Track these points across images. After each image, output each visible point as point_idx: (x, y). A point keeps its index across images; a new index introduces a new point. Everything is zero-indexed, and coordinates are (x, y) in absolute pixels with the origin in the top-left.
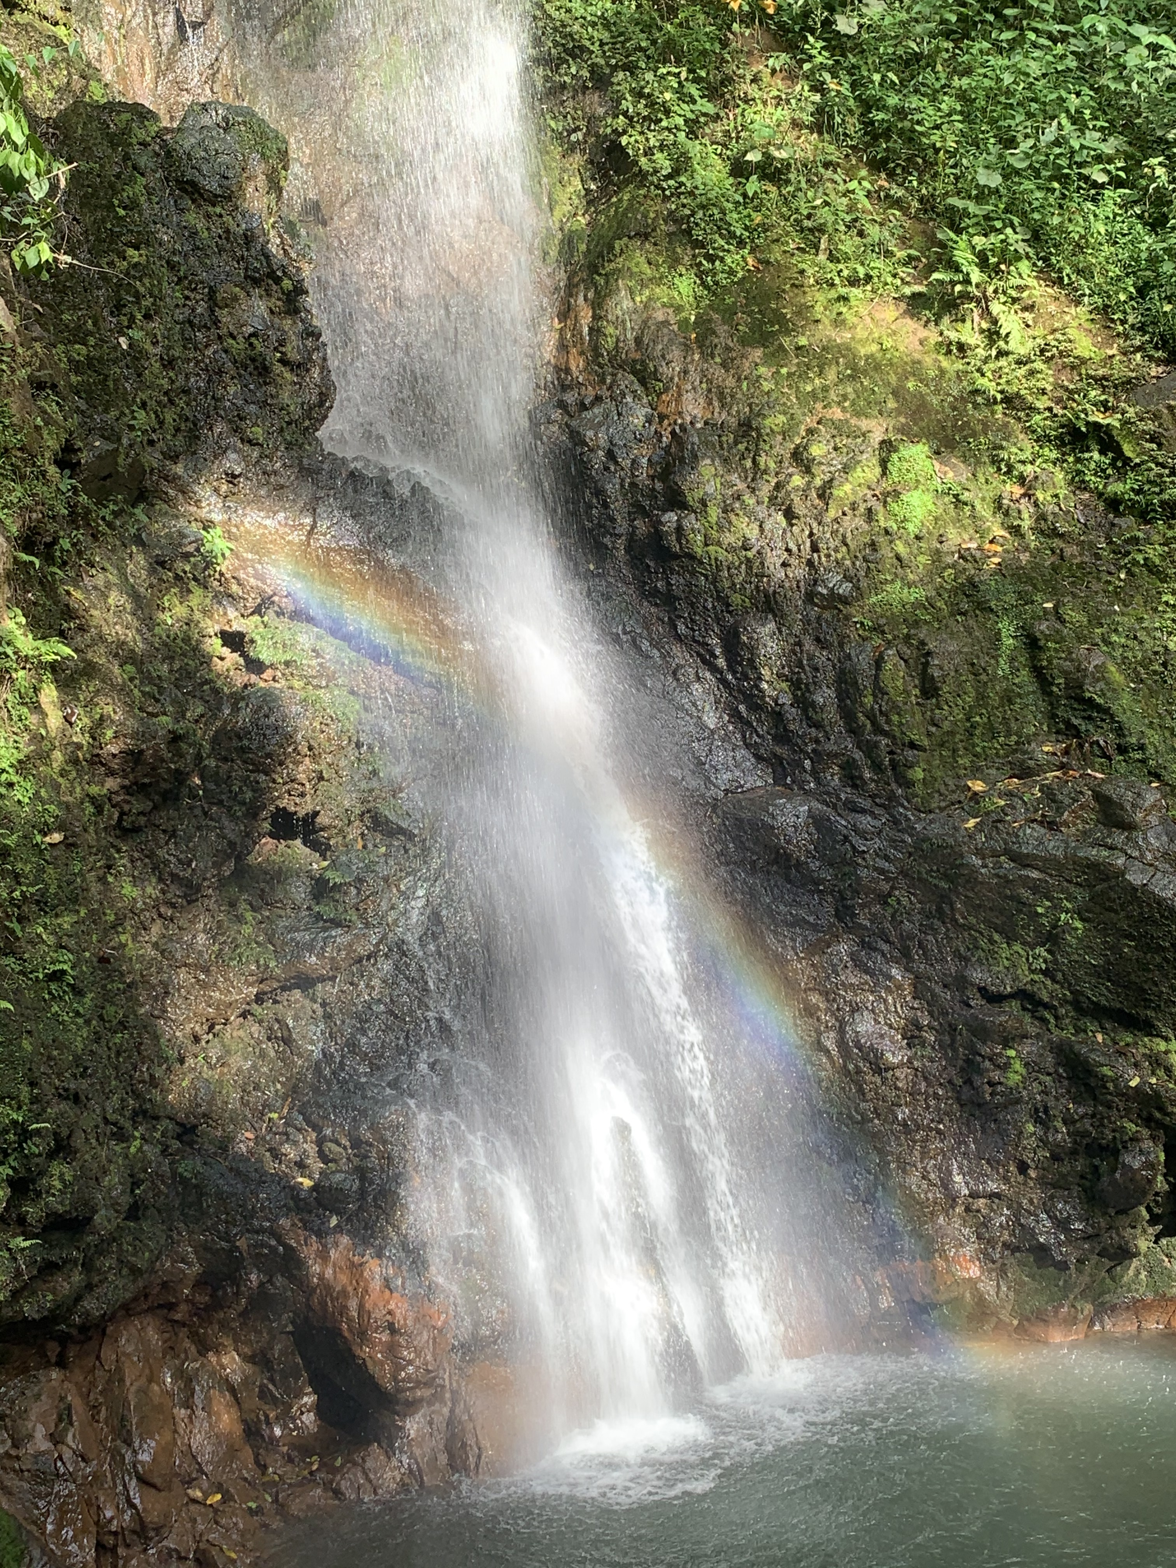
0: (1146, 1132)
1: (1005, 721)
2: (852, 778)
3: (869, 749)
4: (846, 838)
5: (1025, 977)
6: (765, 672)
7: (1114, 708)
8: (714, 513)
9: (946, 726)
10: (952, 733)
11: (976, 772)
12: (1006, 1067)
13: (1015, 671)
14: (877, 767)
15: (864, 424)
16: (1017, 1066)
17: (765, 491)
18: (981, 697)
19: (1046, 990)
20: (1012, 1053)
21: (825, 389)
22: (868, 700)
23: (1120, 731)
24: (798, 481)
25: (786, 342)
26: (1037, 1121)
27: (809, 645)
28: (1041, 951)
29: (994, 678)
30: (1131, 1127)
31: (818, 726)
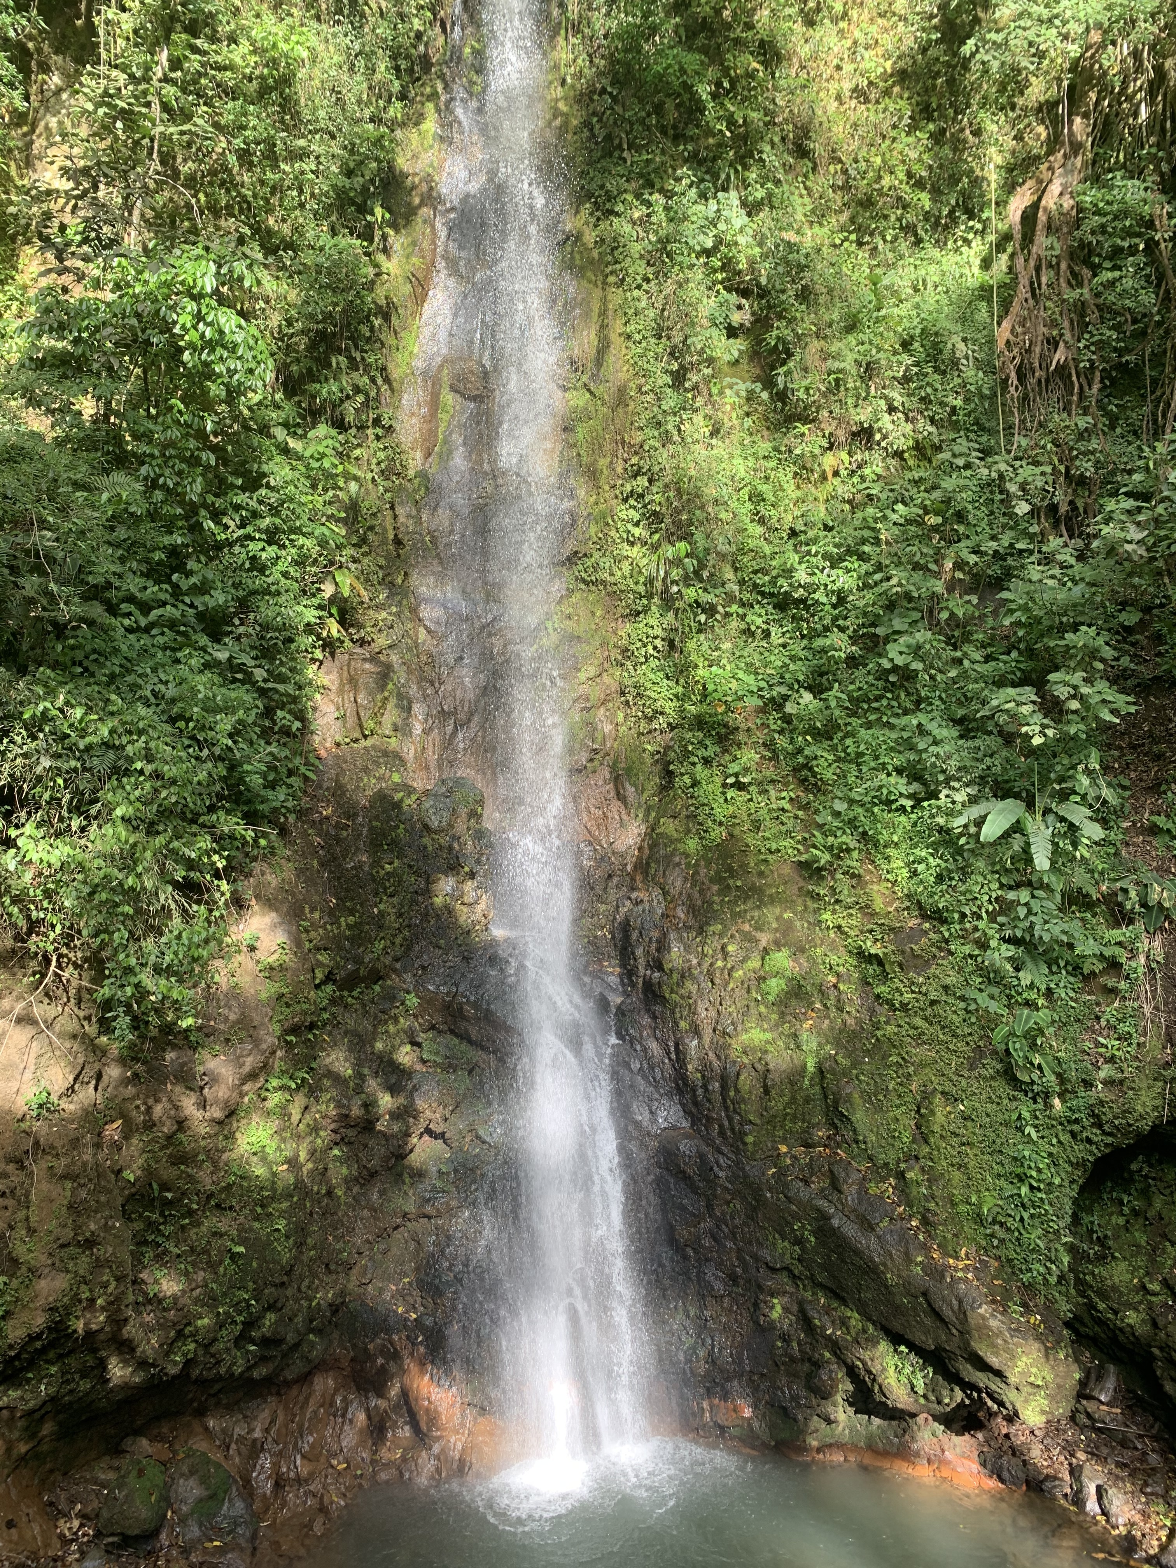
0: (834, 1359)
1: (803, 1114)
2: (722, 1133)
3: (730, 1120)
4: (712, 1169)
5: (787, 1260)
6: (690, 1067)
7: (853, 1119)
8: (675, 976)
9: (773, 1112)
10: (775, 1117)
11: (784, 1141)
12: (772, 1307)
13: (812, 1086)
14: (732, 1130)
15: (759, 935)
16: (778, 1308)
17: (705, 966)
18: (793, 1099)
19: (798, 1269)
20: (775, 1301)
21: (745, 911)
22: (732, 1094)
23: (855, 1131)
24: (720, 964)
25: (731, 882)
26: (784, 1340)
27: (712, 1056)
28: (796, 1248)
29: (801, 1088)
30: (827, 1355)
31: (709, 1101)
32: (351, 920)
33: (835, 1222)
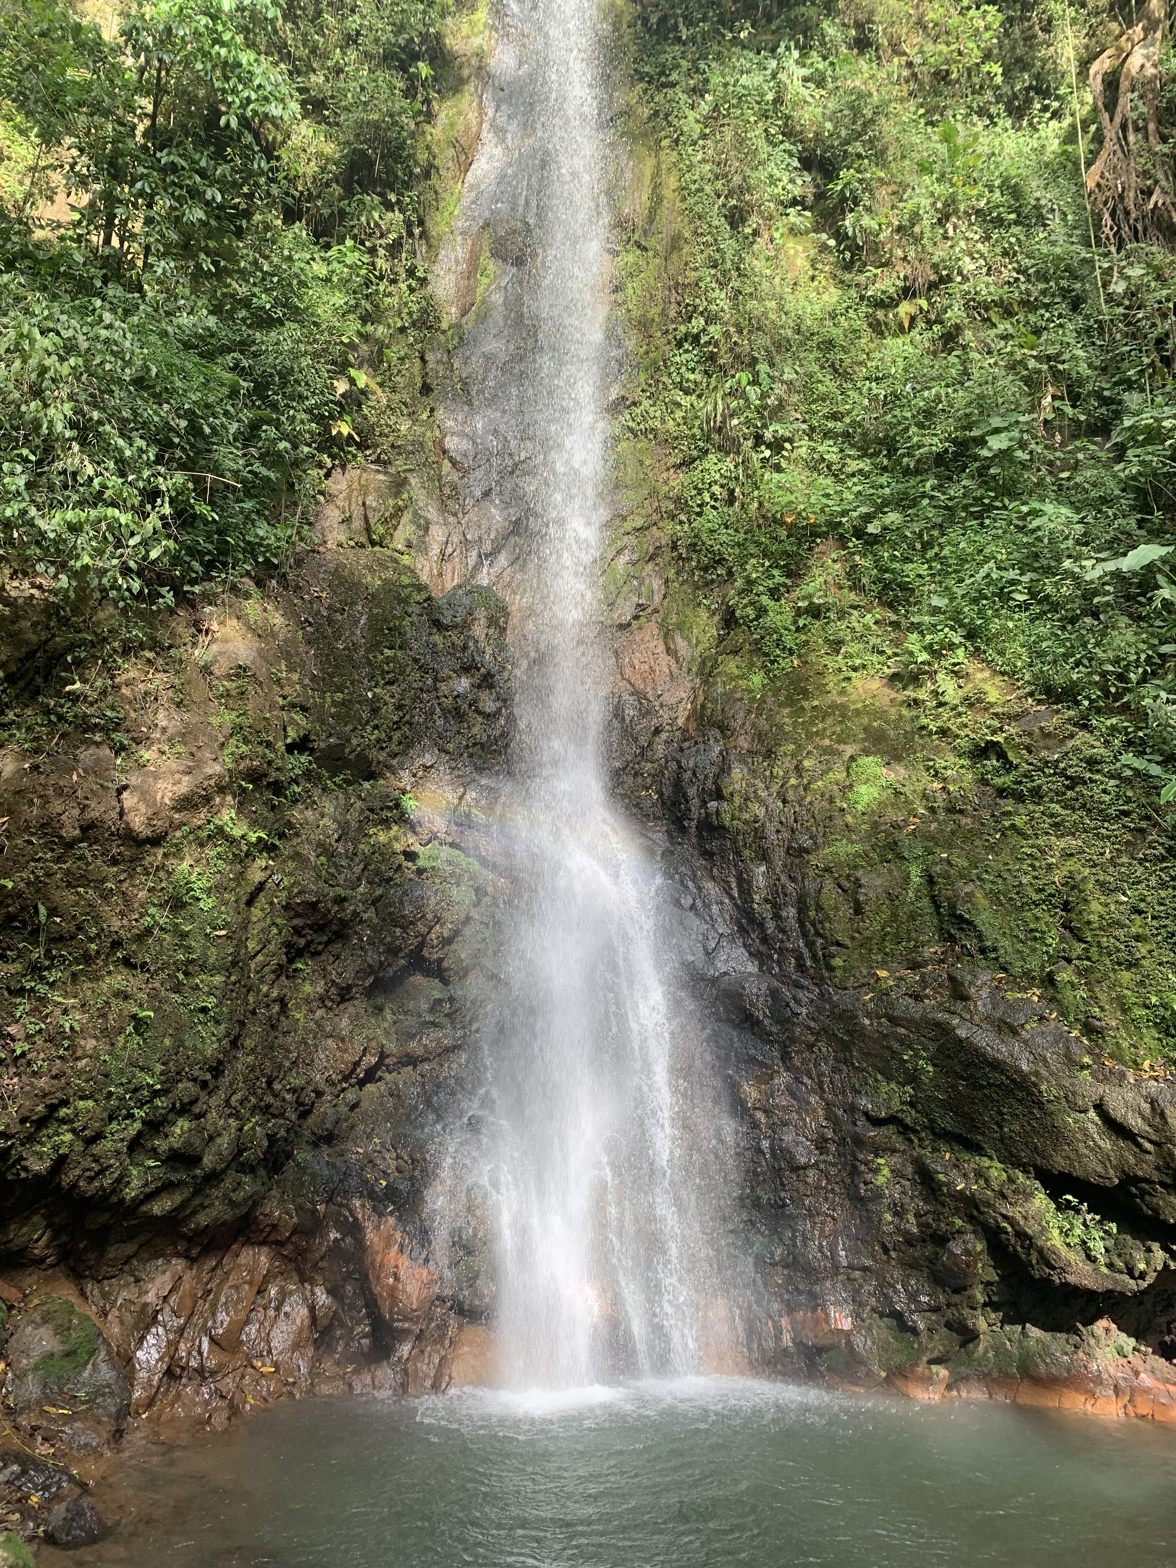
0: (969, 1227)
1: (909, 931)
2: (801, 967)
3: (810, 945)
4: (788, 1005)
5: (896, 1105)
6: (757, 897)
7: (977, 921)
8: (737, 800)
9: (867, 933)
10: (871, 939)
11: (883, 965)
12: (876, 1171)
13: (919, 898)
14: (814, 958)
15: (841, 747)
16: (886, 1171)
17: (775, 788)
18: (894, 917)
19: (910, 1117)
20: (881, 1161)
21: (825, 729)
22: (812, 914)
23: (980, 937)
24: (793, 781)
25: (806, 704)
26: (896, 1214)
27: (784, 879)
28: (908, 1088)
29: (904, 903)
30: (959, 1222)
31: (783, 931)
32: (339, 697)
33: (962, 1033)
